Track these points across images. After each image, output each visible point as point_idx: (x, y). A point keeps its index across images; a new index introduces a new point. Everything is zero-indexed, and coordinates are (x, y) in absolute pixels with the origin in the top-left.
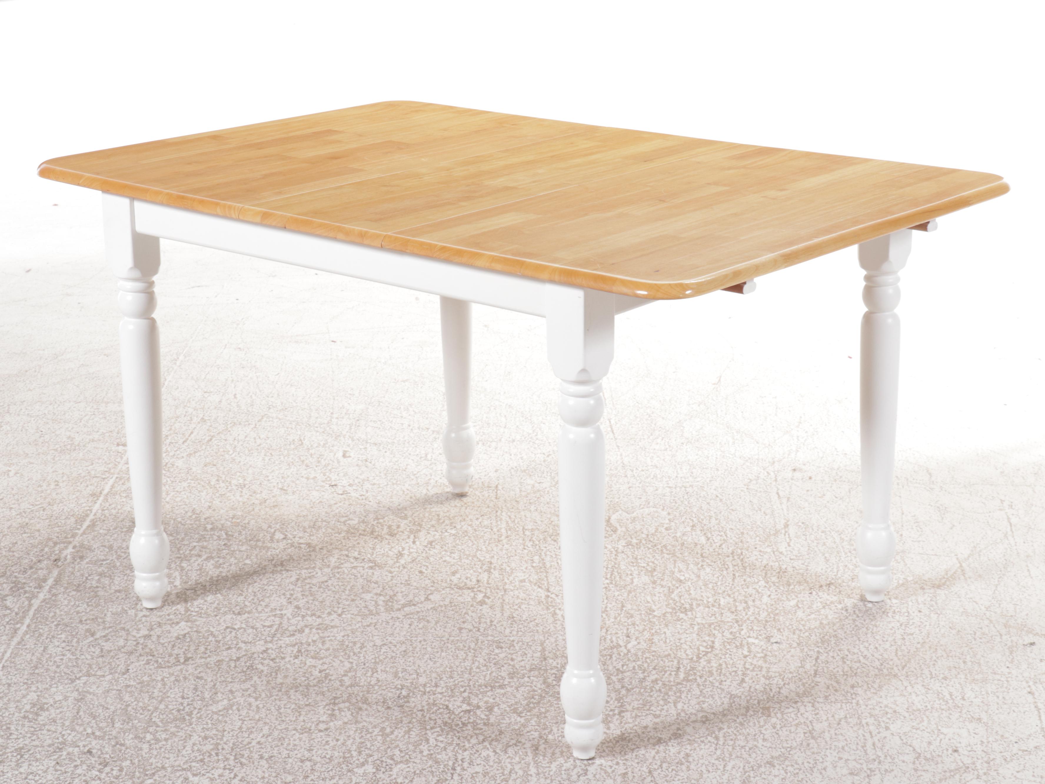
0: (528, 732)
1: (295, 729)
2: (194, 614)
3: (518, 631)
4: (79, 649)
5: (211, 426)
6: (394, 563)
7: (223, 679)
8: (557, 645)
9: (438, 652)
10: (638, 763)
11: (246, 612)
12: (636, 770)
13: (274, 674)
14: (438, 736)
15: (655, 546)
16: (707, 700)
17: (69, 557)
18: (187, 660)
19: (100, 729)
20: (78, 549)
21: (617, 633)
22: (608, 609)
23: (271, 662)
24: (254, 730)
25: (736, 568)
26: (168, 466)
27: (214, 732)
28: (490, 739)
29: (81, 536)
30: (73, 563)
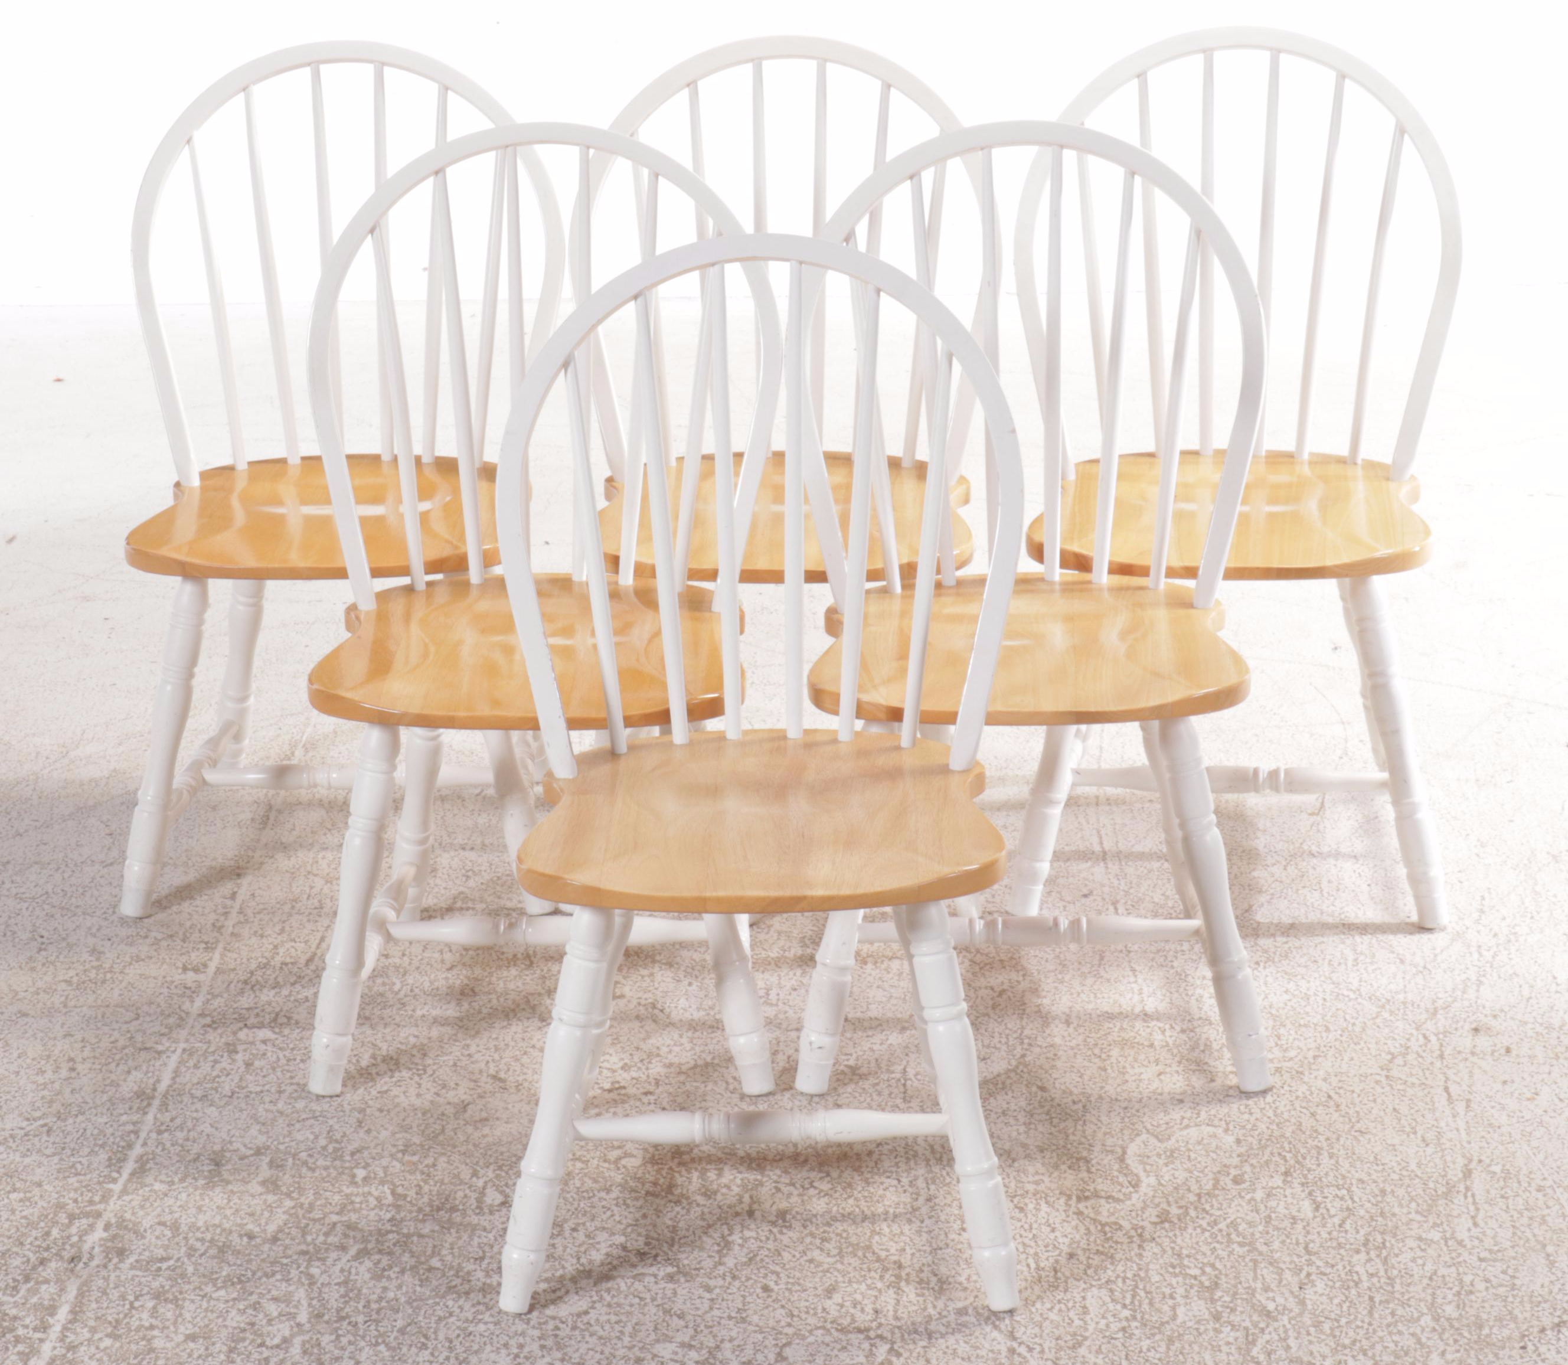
6: (715, 1267)
17: (97, 1250)
20: (113, 1231)
25: (1375, 1280)
29: (119, 1197)
30: (105, 1266)
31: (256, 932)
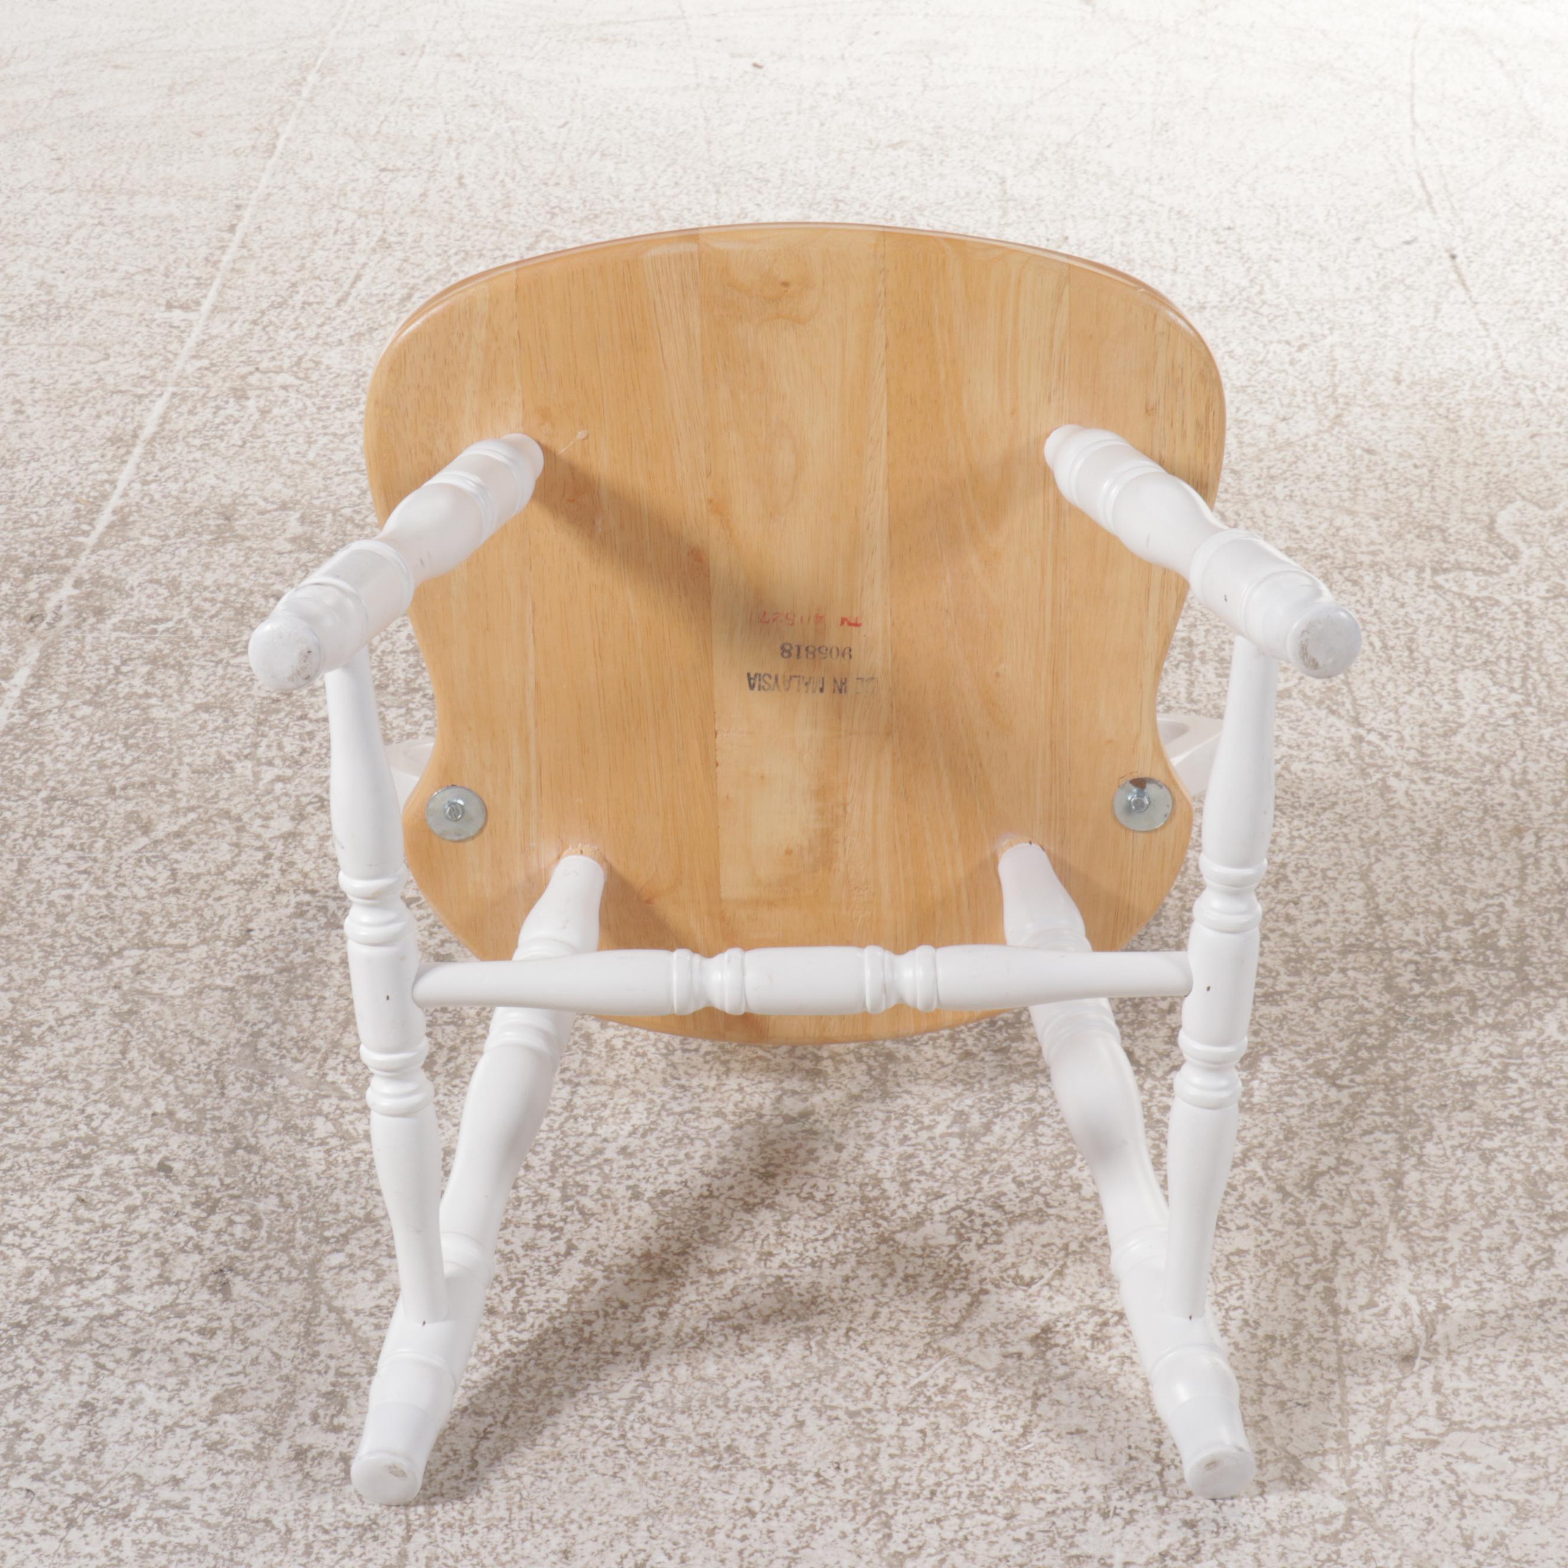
0: (1366, 1133)
1: (720, 1114)
3: (1292, 838)
4: (113, 868)
5: (406, 260)
8: (1406, 878)
17: (65, 609)
19: (189, 1101)
20: (86, 588)
22: (1530, 777)
24: (606, 1113)
26: (304, 365)
28: (1262, 1152)
29: (93, 552)
30: (78, 627)
31: (265, 269)
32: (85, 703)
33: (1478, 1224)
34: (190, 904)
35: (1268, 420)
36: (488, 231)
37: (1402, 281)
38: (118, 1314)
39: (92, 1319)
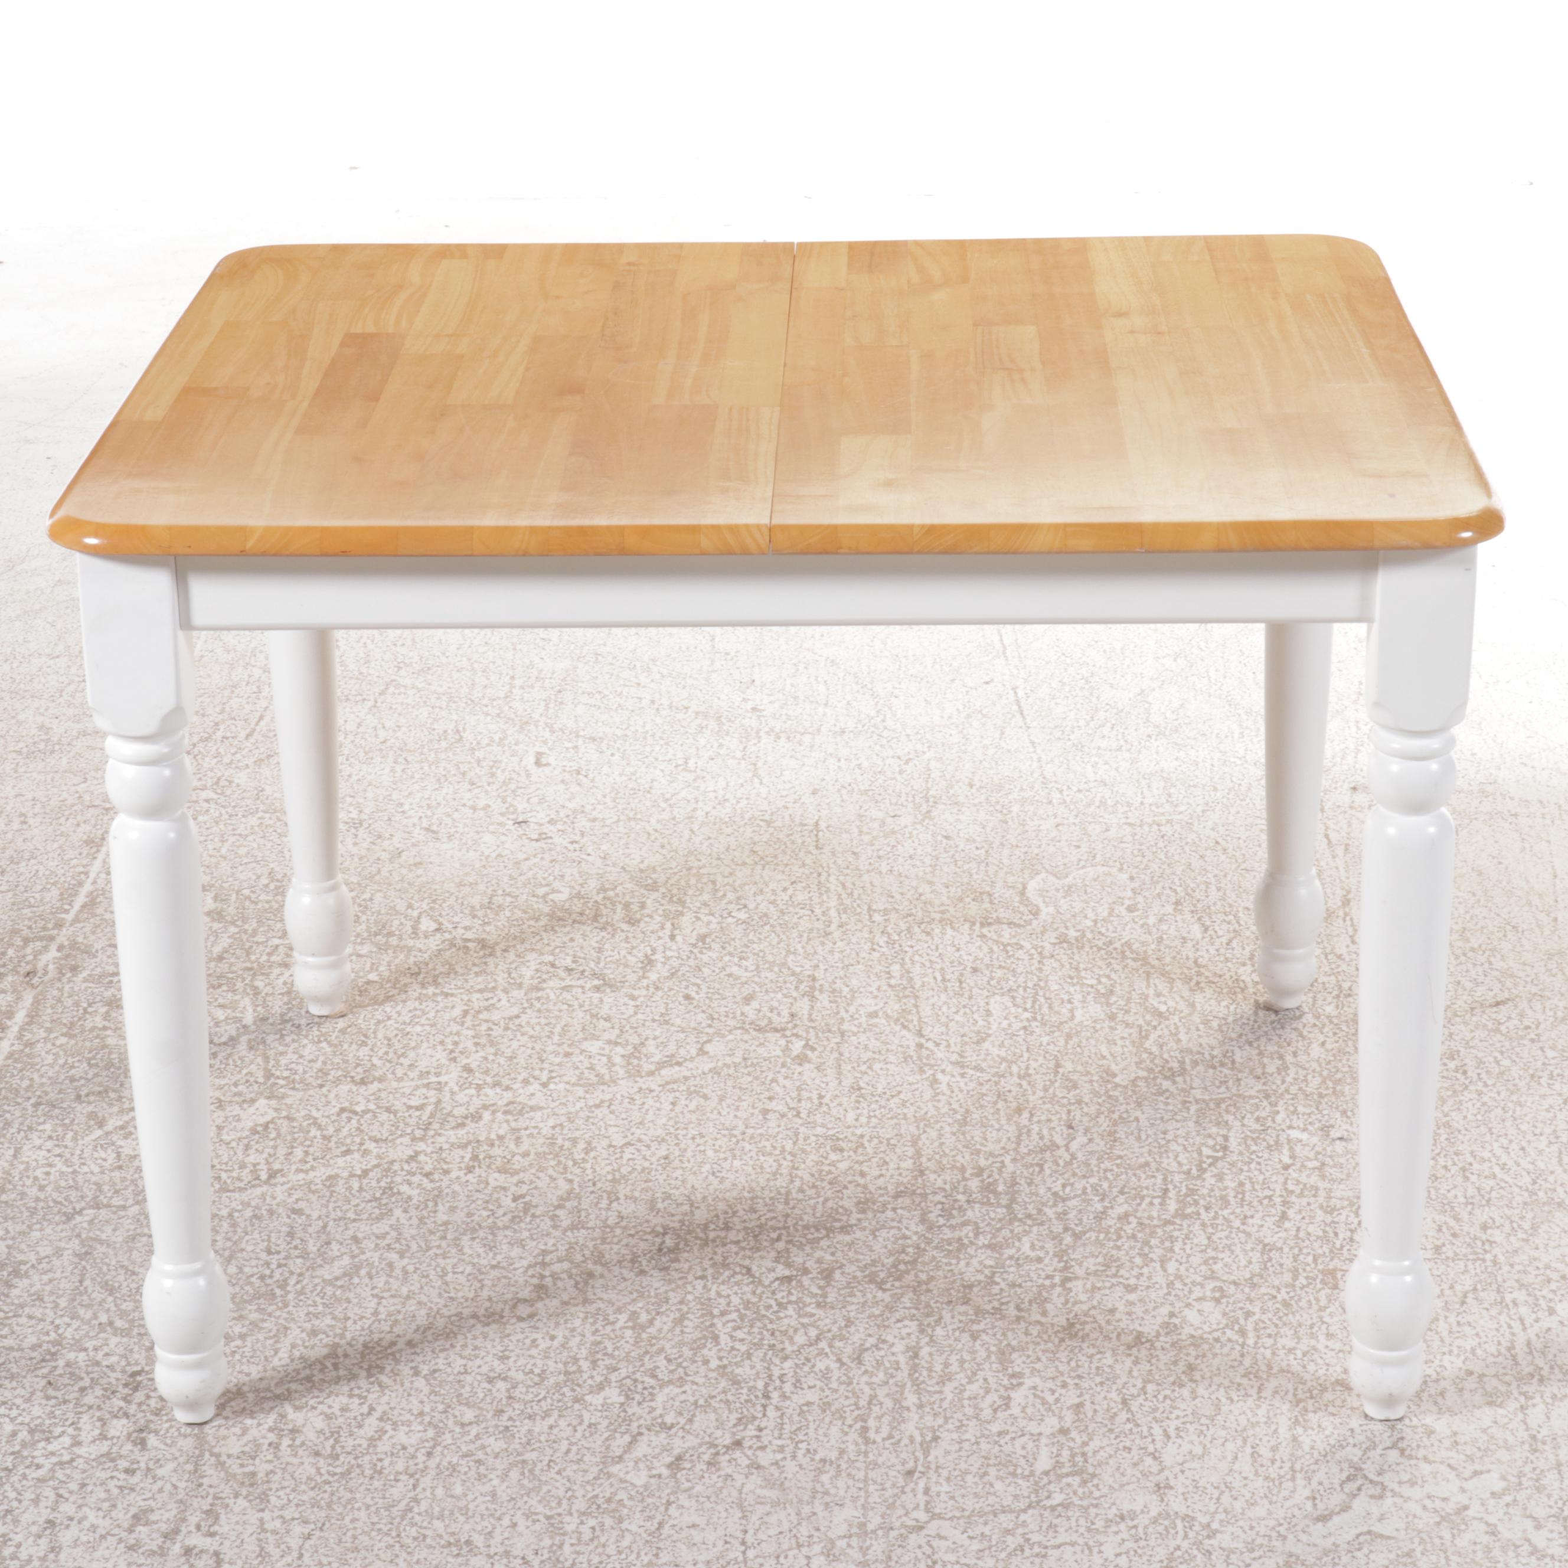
0: (898, 1321)
2: (281, 1082)
3: (870, 1117)
4: (78, 1152)
6: (639, 980)
7: (340, 1214)
9: (726, 1159)
10: (1102, 1384)
11: (375, 1079)
12: (1099, 1398)
13: (430, 1204)
14: (735, 1329)
15: (1111, 943)
16: (1221, 1256)
17: (51, 967)
18: (272, 1174)
19: (123, 1314)
20: (66, 951)
21: (1049, 1120)
22: (1031, 1071)
23: (425, 1180)
24: (400, 1317)
26: (221, 784)
27: (328, 1321)
28: (830, 1335)
29: (71, 925)
30: (59, 980)
32: (63, 1035)
33: (964, 1381)
34: (129, 1177)
35: (880, 815)
36: (353, 681)
37: (980, 712)
38: (72, 1460)
39: (55, 1464)
